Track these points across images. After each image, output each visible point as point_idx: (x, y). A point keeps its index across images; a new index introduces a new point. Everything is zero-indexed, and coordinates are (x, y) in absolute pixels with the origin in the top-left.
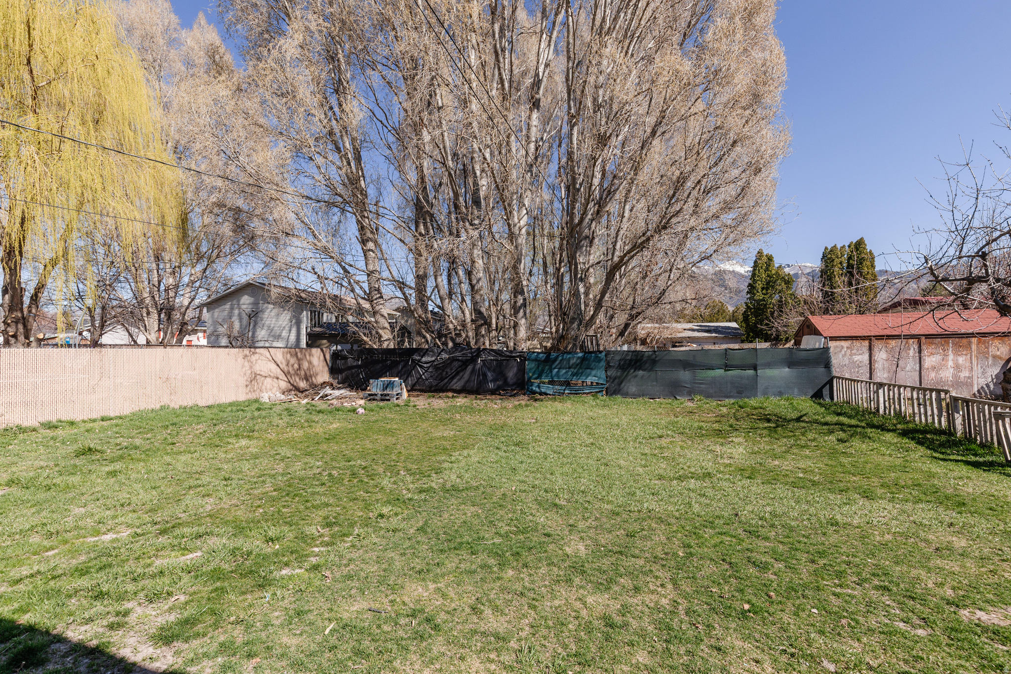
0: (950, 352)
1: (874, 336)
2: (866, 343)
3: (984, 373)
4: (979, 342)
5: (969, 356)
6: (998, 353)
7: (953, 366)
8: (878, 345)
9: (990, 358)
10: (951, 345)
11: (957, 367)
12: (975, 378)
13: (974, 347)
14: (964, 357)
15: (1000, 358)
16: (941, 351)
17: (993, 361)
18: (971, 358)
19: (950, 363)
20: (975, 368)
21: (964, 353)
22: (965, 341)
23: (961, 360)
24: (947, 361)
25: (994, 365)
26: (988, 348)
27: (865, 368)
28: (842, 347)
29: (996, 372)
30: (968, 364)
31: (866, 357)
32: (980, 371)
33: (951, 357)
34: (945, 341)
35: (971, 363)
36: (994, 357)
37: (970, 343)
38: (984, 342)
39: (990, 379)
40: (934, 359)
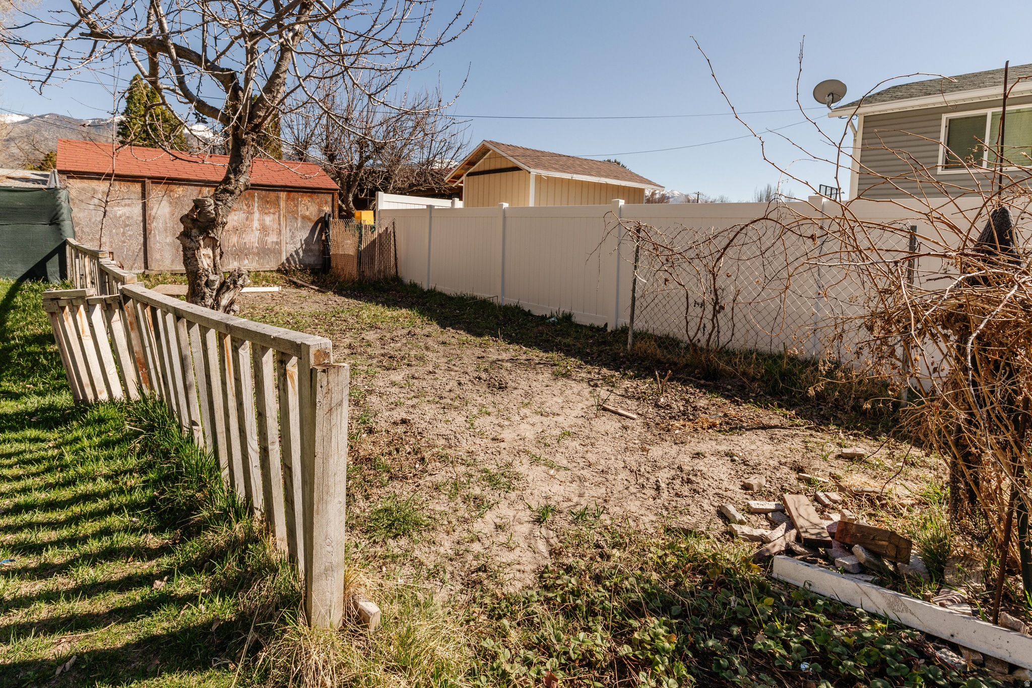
0: (256, 209)
1: (149, 178)
2: (137, 187)
3: (293, 237)
4: (288, 198)
5: (277, 216)
6: (307, 213)
7: (258, 227)
8: (156, 192)
9: (300, 219)
10: (256, 199)
11: (264, 229)
12: (283, 243)
13: (282, 204)
14: (272, 216)
15: (309, 219)
16: (245, 207)
17: (302, 222)
18: (279, 218)
19: (256, 224)
20: (283, 231)
21: (272, 211)
22: (272, 195)
23: (268, 220)
24: (252, 220)
25: (303, 227)
26: (297, 206)
27: (135, 227)
28: (95, 191)
29: (305, 237)
30: (276, 226)
31: (137, 210)
32: (289, 234)
33: (256, 215)
34: (249, 194)
35: (280, 224)
36: (304, 217)
37: (278, 198)
38: (293, 200)
39: (299, 245)
40: (236, 218)
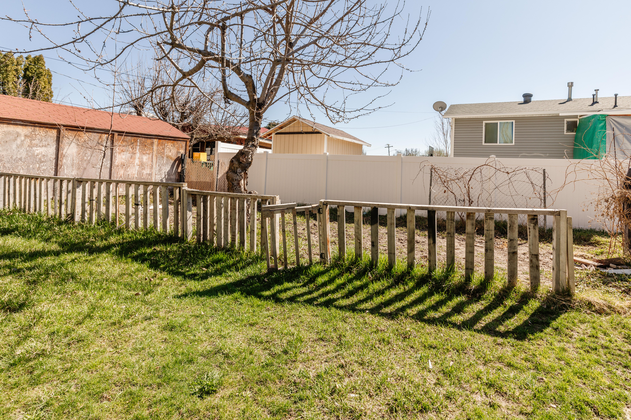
0: (137, 151)
1: (64, 126)
2: (54, 132)
3: (160, 170)
4: (159, 144)
5: (151, 156)
6: (170, 154)
7: (138, 163)
8: (68, 137)
9: (165, 158)
10: (138, 144)
11: (142, 165)
12: (154, 174)
13: (155, 147)
14: (148, 155)
15: (171, 158)
16: (130, 149)
17: (167, 160)
18: (152, 157)
19: (137, 161)
20: (154, 166)
21: (148, 152)
22: (149, 141)
23: (145, 158)
24: (135, 159)
25: (167, 163)
26: (163, 149)
27: (49, 163)
29: (167, 170)
30: (150, 163)
31: (52, 150)
32: (158, 168)
33: (138, 155)
34: (134, 140)
35: (152, 161)
36: (168, 157)
37: (152, 143)
38: (162, 145)
39: (163, 176)
40: (124, 157)
